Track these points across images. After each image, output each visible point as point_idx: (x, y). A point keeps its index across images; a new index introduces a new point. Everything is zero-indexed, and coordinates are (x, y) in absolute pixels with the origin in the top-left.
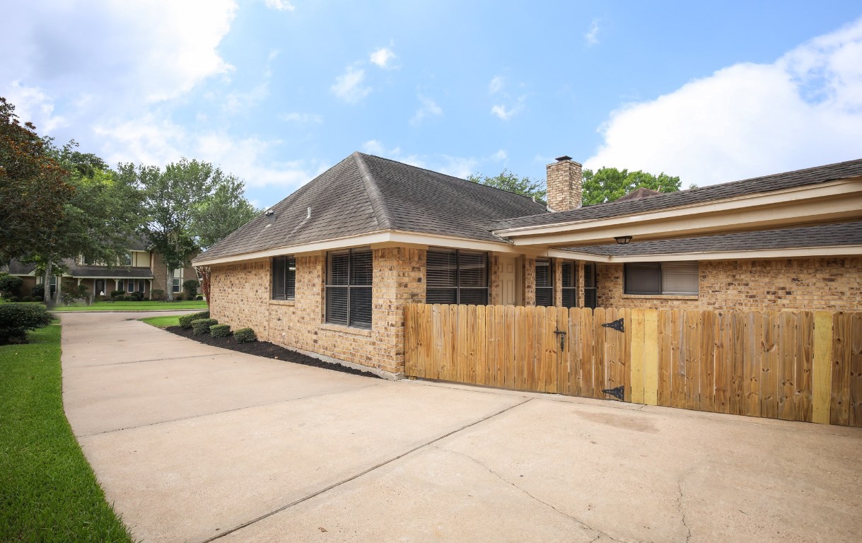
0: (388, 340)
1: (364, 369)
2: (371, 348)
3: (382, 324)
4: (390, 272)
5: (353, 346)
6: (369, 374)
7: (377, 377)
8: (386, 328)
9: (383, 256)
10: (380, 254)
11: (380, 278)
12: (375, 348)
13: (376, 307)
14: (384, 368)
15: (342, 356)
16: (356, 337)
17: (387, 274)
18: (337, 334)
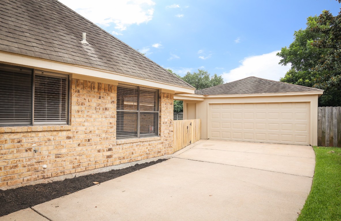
0: (170, 139)
1: (155, 160)
2: (161, 146)
3: (167, 132)
4: (171, 106)
5: (149, 148)
6: (160, 161)
7: (165, 160)
8: (169, 133)
9: (167, 97)
10: (166, 96)
11: (166, 108)
12: (163, 145)
13: (163, 123)
14: (168, 154)
15: (139, 158)
16: (150, 143)
17: (169, 107)
18: (135, 145)
